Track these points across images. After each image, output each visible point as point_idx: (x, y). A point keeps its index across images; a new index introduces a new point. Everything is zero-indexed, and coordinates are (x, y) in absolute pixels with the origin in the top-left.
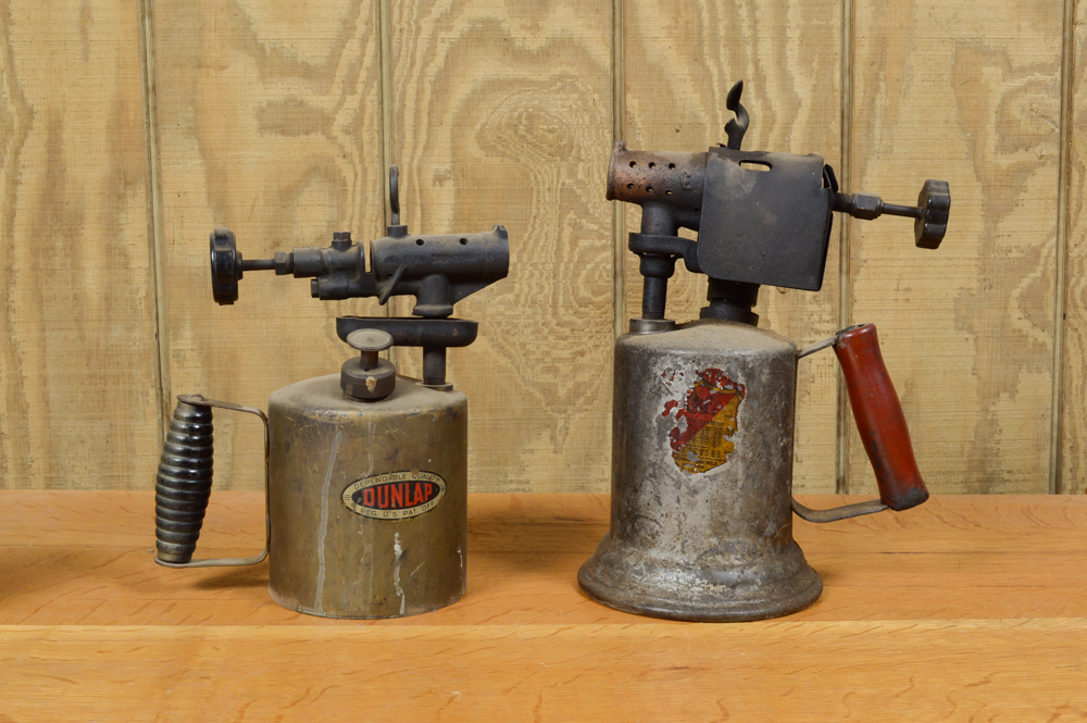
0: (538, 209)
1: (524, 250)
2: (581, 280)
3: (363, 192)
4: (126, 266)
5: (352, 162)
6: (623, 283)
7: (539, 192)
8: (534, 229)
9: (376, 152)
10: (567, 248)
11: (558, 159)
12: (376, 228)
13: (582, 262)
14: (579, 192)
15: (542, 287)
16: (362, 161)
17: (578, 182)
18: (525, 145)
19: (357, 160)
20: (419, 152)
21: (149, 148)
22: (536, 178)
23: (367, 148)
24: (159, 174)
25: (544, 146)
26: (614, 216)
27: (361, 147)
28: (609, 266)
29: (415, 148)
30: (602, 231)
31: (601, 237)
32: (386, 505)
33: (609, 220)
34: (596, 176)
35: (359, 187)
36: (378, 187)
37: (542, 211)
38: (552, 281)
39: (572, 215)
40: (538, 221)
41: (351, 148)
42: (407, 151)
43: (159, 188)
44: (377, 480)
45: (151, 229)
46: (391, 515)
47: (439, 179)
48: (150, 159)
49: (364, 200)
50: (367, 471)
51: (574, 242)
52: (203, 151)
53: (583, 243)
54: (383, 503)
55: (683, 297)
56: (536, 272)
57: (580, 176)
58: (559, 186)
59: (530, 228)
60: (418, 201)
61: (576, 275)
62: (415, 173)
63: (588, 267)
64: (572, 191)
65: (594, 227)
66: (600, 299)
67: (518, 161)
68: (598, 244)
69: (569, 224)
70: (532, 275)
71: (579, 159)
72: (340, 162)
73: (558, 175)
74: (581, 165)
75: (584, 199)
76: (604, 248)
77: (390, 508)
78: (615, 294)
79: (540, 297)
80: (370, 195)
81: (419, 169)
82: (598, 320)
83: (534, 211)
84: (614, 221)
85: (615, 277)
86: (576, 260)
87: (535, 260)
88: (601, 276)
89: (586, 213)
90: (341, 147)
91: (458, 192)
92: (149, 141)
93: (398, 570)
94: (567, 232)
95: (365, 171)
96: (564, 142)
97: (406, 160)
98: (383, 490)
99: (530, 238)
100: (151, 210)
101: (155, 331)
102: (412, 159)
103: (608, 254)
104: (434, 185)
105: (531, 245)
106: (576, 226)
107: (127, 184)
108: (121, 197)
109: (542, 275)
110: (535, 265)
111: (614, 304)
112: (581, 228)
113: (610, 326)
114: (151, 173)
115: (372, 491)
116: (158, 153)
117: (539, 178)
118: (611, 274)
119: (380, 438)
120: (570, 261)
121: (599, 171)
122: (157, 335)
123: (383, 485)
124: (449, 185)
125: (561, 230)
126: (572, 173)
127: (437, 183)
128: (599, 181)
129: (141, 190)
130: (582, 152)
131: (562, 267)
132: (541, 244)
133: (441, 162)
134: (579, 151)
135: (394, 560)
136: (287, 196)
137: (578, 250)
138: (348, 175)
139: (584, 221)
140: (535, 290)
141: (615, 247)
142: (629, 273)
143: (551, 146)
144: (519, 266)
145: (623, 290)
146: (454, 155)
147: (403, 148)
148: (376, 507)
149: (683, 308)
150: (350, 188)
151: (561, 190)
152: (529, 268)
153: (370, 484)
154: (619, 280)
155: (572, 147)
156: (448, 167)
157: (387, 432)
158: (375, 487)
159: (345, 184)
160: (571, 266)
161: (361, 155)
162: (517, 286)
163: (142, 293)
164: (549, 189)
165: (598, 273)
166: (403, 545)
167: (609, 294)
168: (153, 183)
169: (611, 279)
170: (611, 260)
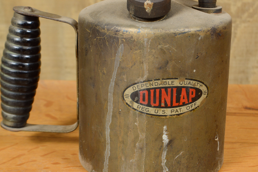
32: (157, 104)
44: (150, 84)
46: (160, 112)
50: (143, 76)
54: (155, 102)
77: (160, 106)
93: (165, 154)
98: (155, 92)
115: (146, 92)
119: (154, 51)
123: (155, 89)
135: (162, 146)
148: (149, 105)
153: (144, 87)
157: (160, 46)
158: (149, 90)
166: (169, 135)
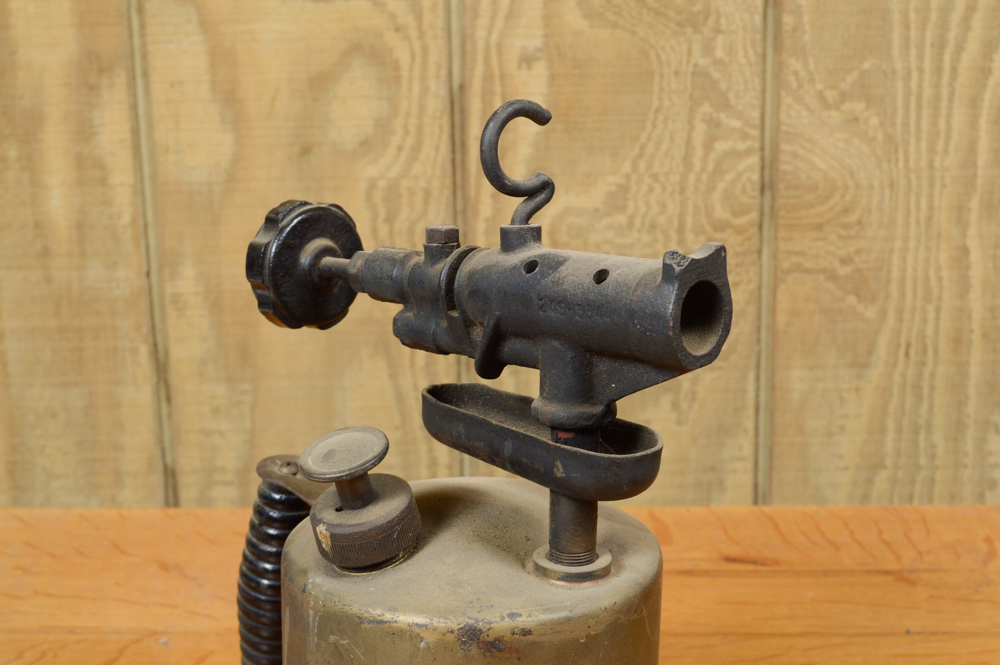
0: (661, 99)
1: (640, 155)
2: (716, 196)
3: (423, 79)
4: (104, 181)
5: (407, 38)
6: (773, 199)
7: (662, 76)
8: (654, 126)
9: (440, 23)
10: (699, 153)
11: (689, 30)
12: (441, 128)
13: (719, 171)
14: (716, 75)
15: (664, 206)
16: (421, 35)
17: (717, 63)
18: (645, 11)
19: (414, 34)
20: (500, 23)
21: (129, 20)
22: (658, 57)
23: (427, 17)
24: (145, 55)
25: (671, 13)
26: (763, 107)
27: (419, 17)
28: (756, 177)
29: (493, 17)
30: (747, 129)
31: (745, 137)
33: (756, 114)
34: (741, 53)
35: (417, 72)
36: (444, 72)
37: (667, 103)
38: (678, 197)
39: (706, 108)
40: (661, 117)
41: (406, 19)
42: (483, 22)
43: (146, 75)
45: (135, 132)
47: (527, 60)
48: (131, 35)
49: (425, 90)
51: (708, 146)
52: (205, 25)
53: (721, 146)
55: (853, 218)
56: (657, 187)
57: (719, 54)
58: (691, 68)
59: (649, 126)
60: (498, 89)
61: (711, 189)
62: (494, 52)
63: (728, 177)
64: (707, 75)
65: (736, 124)
66: (742, 221)
67: (634, 33)
68: (741, 146)
69: (703, 120)
70: (651, 190)
71: (718, 30)
72: (391, 38)
73: (690, 53)
74: (720, 39)
75: (723, 86)
76: (749, 152)
78: (762, 214)
79: (662, 220)
80: (432, 84)
81: (500, 47)
82: (739, 249)
83: (656, 103)
84: (763, 116)
85: (762, 190)
86: (711, 166)
87: (656, 168)
88: (744, 190)
89: (724, 104)
90: (393, 16)
91: (552, 78)
92: (129, 11)
94: (700, 129)
95: (425, 50)
96: (698, 7)
97: (481, 34)
99: (649, 139)
100: (134, 106)
101: (145, 268)
102: (490, 32)
103: (754, 160)
104: (519, 68)
105: (650, 149)
106: (713, 124)
107: (101, 71)
108: (93, 88)
109: (664, 189)
110: (655, 177)
111: (761, 227)
112: (718, 125)
113: (755, 257)
114: (132, 55)
116: (142, 26)
117: (663, 57)
118: (758, 187)
120: (703, 170)
121: (744, 47)
122: (148, 274)
124: (540, 69)
125: (692, 128)
126: (708, 50)
127: (524, 65)
128: (743, 61)
129: (121, 79)
130: (723, 21)
131: (692, 178)
132: (665, 146)
133: (528, 36)
134: (718, 20)
136: (320, 84)
137: (713, 155)
138: (402, 54)
139: (722, 116)
140: (655, 209)
141: (762, 149)
142: (782, 186)
143: (679, 13)
144: (634, 178)
145: (772, 208)
146: (547, 26)
147: (476, 16)
149: (853, 232)
150: (405, 73)
151: (694, 74)
152: (648, 180)
154: (768, 195)
155: (707, 14)
156: (538, 43)
159: (397, 68)
160: (705, 177)
161: (420, 28)
162: (631, 205)
163: (126, 218)
164: (676, 73)
165: (739, 186)
167: (754, 215)
168: (136, 67)
169: (757, 194)
170: (758, 168)
